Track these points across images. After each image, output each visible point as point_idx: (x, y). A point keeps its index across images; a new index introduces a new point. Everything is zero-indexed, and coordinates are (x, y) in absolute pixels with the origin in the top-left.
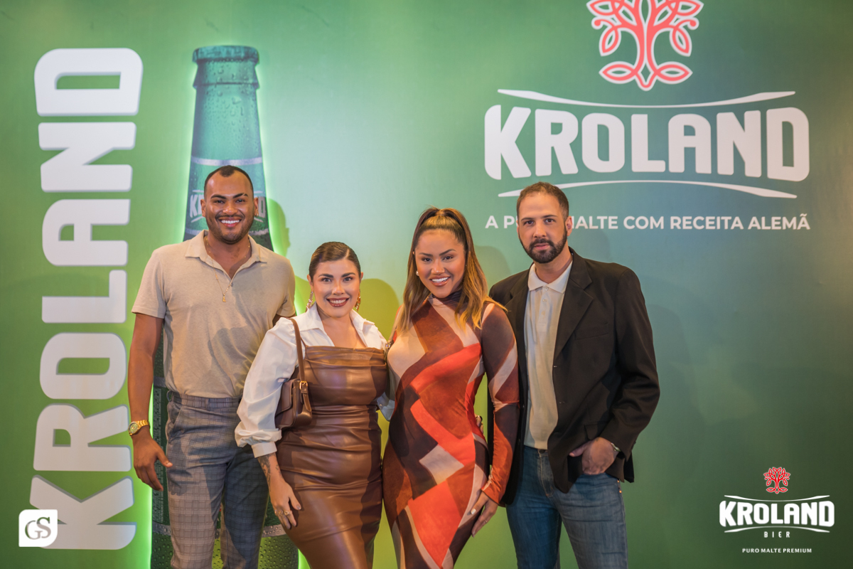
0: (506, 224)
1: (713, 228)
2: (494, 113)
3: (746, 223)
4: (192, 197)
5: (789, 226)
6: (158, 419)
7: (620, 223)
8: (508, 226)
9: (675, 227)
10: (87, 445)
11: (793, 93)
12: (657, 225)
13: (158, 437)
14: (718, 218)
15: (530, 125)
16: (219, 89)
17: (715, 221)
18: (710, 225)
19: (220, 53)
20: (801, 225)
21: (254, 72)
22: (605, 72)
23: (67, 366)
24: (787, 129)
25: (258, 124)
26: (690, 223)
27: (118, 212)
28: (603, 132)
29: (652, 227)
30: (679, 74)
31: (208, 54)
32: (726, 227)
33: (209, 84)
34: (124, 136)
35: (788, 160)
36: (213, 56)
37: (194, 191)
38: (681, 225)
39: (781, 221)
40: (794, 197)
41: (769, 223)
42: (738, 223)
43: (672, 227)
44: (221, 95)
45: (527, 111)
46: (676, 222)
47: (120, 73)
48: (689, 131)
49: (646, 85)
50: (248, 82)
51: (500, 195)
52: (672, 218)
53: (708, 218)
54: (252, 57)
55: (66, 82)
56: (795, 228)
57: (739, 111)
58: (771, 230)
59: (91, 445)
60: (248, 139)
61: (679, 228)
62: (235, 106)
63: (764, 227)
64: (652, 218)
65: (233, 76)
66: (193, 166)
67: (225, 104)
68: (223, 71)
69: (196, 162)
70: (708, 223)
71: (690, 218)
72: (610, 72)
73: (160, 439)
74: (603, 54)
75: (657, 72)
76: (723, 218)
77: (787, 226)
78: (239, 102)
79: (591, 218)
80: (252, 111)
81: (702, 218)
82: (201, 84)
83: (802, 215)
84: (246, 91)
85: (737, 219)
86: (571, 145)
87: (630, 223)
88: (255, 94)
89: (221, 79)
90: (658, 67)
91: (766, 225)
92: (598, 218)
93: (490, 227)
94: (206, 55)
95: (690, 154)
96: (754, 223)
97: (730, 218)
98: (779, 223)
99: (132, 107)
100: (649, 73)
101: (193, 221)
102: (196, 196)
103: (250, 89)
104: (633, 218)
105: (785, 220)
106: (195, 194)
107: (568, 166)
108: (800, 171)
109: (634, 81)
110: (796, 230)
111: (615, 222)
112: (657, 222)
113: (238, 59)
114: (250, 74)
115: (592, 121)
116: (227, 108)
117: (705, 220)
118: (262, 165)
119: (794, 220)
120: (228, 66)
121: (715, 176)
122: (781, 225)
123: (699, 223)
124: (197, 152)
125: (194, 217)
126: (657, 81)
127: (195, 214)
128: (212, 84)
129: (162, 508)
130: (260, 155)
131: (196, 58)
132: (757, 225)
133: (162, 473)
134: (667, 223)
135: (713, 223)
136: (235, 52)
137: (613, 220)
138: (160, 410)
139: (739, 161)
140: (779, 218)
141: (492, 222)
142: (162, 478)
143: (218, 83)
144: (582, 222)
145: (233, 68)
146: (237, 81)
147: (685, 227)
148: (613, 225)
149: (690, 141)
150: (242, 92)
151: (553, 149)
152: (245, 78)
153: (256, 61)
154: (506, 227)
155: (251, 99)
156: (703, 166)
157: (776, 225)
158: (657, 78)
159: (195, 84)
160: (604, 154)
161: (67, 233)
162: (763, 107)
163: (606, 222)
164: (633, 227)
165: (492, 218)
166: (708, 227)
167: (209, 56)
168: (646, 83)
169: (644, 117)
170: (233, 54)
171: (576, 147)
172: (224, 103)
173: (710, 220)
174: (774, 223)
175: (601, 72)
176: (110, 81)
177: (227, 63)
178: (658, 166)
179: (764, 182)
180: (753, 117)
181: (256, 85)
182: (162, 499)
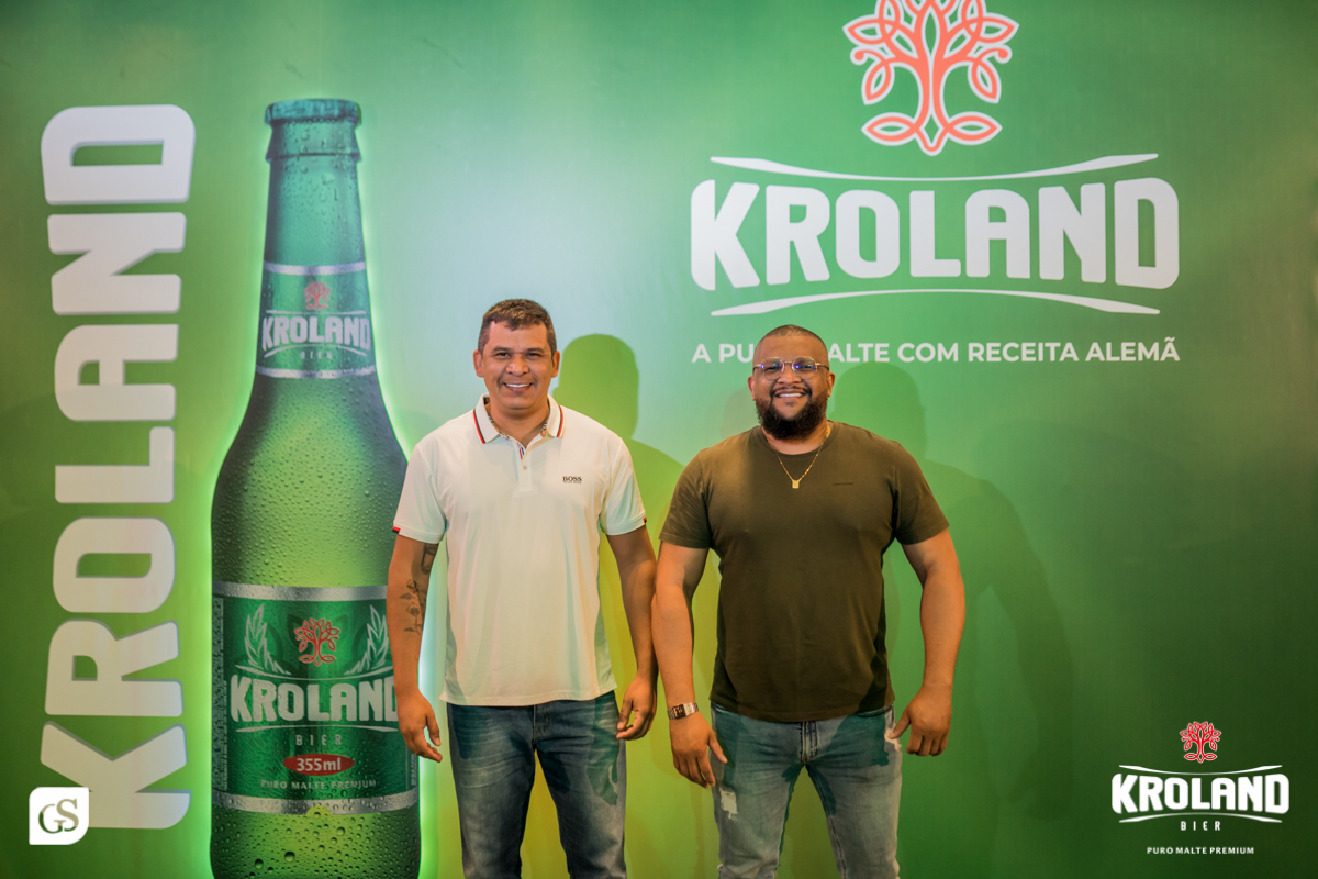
0: (723, 356)
1: (1033, 359)
2: (704, 192)
3: (1082, 352)
4: (265, 320)
5: (1148, 356)
6: (219, 642)
7: (892, 352)
8: (726, 359)
9: (975, 358)
10: (120, 679)
11: (1155, 156)
12: (948, 357)
13: (219, 668)
14: (1041, 345)
15: (758, 209)
16: (303, 162)
17: (1036, 349)
18: (1028, 355)
19: (304, 110)
20: (1165, 355)
21: (354, 137)
22: (870, 129)
23: (90, 566)
24: (1146, 210)
25: (359, 214)
26: (997, 352)
27: (161, 344)
28: (867, 218)
29: (940, 359)
30: (983, 129)
31: (287, 111)
32: (1053, 358)
33: (288, 156)
34: (169, 233)
35: (1147, 257)
36: (294, 114)
37: (268, 312)
38: (984, 355)
39: (1136, 348)
40: (1156, 312)
41: (1116, 352)
42: (1070, 352)
43: (971, 359)
44: (306, 171)
45: (754, 189)
46: (977, 352)
47: (163, 141)
48: (997, 215)
49: (932, 148)
50: (344, 152)
51: (714, 314)
52: (971, 346)
53: (1025, 345)
54: (350, 115)
55: (85, 156)
56: (1156, 359)
57: (1073, 185)
58: (1121, 362)
59: (126, 678)
60: (345, 235)
61: (981, 359)
62: (325, 187)
63: (1110, 358)
64: (941, 347)
65: (323, 143)
66: (267, 275)
67: (312, 186)
68: (308, 136)
69: (271, 269)
70: (1025, 352)
71: (998, 345)
72: (877, 129)
73: (222, 671)
74: (867, 102)
75: (949, 128)
76: (1047, 345)
77: (1144, 356)
78: (330, 182)
79: (849, 346)
80: (350, 194)
81: (1016, 346)
82: (277, 156)
83: (1167, 339)
84: (342, 165)
85: (1069, 346)
86: (820, 237)
87: (908, 353)
88: (354, 169)
89: (306, 149)
90: (950, 120)
91: (1113, 355)
92: (860, 345)
93: (699, 360)
94: (284, 114)
95: (998, 249)
96: (1095, 352)
97: (1058, 344)
98: (1132, 351)
99: (180, 192)
100: (937, 129)
101: (267, 356)
102: (271, 319)
103: (347, 162)
104: (912, 346)
105: (1141, 345)
106: (269, 315)
107: (816, 270)
108: (1165, 273)
109: (914, 141)
110: (1159, 362)
111: (886, 352)
112: (948, 350)
113: (330, 119)
114: (347, 139)
115: (850, 203)
116: (315, 190)
117: (1019, 350)
118: (365, 272)
119: (1156, 346)
120: (315, 128)
121: (1035, 282)
122: (1136, 354)
123: (1012, 352)
124: (272, 254)
125: (269, 350)
126: (949, 141)
127: (270, 346)
128: (292, 156)
129: (226, 770)
130: (363, 259)
131: (269, 118)
132: (1099, 355)
133: (225, 719)
134: (963, 352)
135: (1032, 352)
136: (326, 109)
137: (881, 349)
138: (222, 629)
139: (1072, 259)
140: (1133, 344)
141: (701, 353)
142: (225, 727)
143: (302, 154)
144: (835, 353)
145: (323, 132)
146: (329, 151)
147: (990, 359)
148: (882, 356)
149: (998, 231)
150: (337, 167)
151: (792, 244)
152: (340, 145)
153: (356, 120)
154: (722, 360)
155: (349, 176)
156: (1018, 267)
157: (1128, 355)
158: (949, 136)
159: (268, 156)
160: (868, 251)
161: (90, 373)
162: (1108, 178)
163: (872, 351)
164: (912, 359)
165: (701, 347)
166: (1025, 359)
167: (288, 115)
168: (932, 145)
169: (929, 196)
170: (322, 112)
171: (827, 240)
172: (310, 183)
173: (1028, 348)
174: (1124, 352)
175: (864, 129)
176: (148, 154)
177: (315, 125)
178: (951, 268)
179: (1110, 289)
180: (1093, 194)
181: (356, 156)
182: (226, 757)
